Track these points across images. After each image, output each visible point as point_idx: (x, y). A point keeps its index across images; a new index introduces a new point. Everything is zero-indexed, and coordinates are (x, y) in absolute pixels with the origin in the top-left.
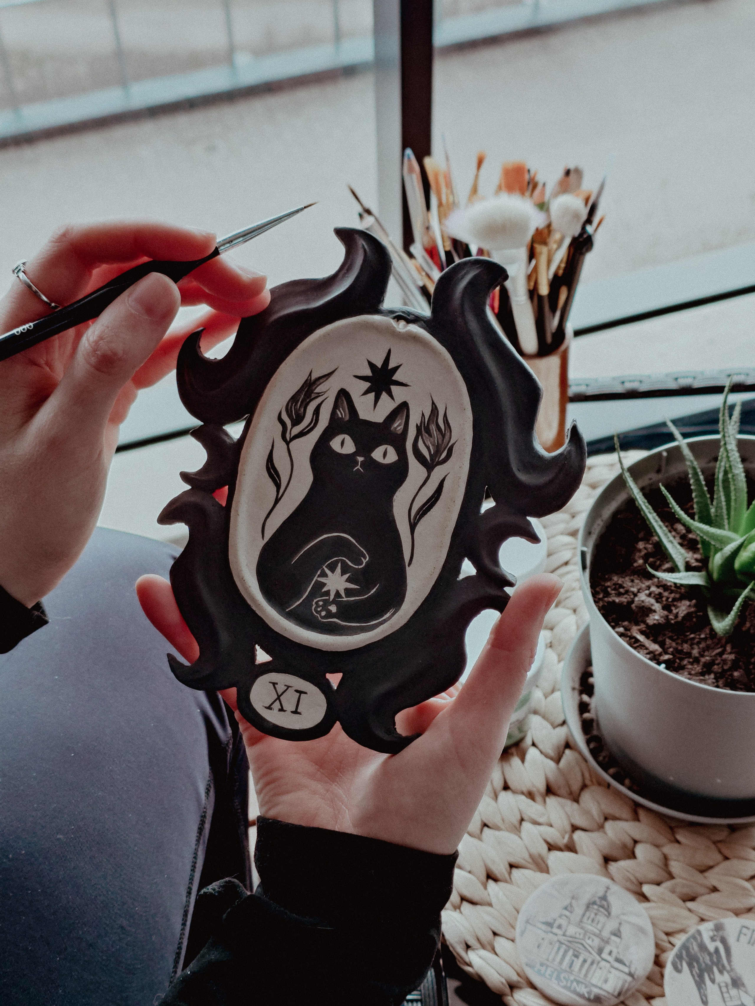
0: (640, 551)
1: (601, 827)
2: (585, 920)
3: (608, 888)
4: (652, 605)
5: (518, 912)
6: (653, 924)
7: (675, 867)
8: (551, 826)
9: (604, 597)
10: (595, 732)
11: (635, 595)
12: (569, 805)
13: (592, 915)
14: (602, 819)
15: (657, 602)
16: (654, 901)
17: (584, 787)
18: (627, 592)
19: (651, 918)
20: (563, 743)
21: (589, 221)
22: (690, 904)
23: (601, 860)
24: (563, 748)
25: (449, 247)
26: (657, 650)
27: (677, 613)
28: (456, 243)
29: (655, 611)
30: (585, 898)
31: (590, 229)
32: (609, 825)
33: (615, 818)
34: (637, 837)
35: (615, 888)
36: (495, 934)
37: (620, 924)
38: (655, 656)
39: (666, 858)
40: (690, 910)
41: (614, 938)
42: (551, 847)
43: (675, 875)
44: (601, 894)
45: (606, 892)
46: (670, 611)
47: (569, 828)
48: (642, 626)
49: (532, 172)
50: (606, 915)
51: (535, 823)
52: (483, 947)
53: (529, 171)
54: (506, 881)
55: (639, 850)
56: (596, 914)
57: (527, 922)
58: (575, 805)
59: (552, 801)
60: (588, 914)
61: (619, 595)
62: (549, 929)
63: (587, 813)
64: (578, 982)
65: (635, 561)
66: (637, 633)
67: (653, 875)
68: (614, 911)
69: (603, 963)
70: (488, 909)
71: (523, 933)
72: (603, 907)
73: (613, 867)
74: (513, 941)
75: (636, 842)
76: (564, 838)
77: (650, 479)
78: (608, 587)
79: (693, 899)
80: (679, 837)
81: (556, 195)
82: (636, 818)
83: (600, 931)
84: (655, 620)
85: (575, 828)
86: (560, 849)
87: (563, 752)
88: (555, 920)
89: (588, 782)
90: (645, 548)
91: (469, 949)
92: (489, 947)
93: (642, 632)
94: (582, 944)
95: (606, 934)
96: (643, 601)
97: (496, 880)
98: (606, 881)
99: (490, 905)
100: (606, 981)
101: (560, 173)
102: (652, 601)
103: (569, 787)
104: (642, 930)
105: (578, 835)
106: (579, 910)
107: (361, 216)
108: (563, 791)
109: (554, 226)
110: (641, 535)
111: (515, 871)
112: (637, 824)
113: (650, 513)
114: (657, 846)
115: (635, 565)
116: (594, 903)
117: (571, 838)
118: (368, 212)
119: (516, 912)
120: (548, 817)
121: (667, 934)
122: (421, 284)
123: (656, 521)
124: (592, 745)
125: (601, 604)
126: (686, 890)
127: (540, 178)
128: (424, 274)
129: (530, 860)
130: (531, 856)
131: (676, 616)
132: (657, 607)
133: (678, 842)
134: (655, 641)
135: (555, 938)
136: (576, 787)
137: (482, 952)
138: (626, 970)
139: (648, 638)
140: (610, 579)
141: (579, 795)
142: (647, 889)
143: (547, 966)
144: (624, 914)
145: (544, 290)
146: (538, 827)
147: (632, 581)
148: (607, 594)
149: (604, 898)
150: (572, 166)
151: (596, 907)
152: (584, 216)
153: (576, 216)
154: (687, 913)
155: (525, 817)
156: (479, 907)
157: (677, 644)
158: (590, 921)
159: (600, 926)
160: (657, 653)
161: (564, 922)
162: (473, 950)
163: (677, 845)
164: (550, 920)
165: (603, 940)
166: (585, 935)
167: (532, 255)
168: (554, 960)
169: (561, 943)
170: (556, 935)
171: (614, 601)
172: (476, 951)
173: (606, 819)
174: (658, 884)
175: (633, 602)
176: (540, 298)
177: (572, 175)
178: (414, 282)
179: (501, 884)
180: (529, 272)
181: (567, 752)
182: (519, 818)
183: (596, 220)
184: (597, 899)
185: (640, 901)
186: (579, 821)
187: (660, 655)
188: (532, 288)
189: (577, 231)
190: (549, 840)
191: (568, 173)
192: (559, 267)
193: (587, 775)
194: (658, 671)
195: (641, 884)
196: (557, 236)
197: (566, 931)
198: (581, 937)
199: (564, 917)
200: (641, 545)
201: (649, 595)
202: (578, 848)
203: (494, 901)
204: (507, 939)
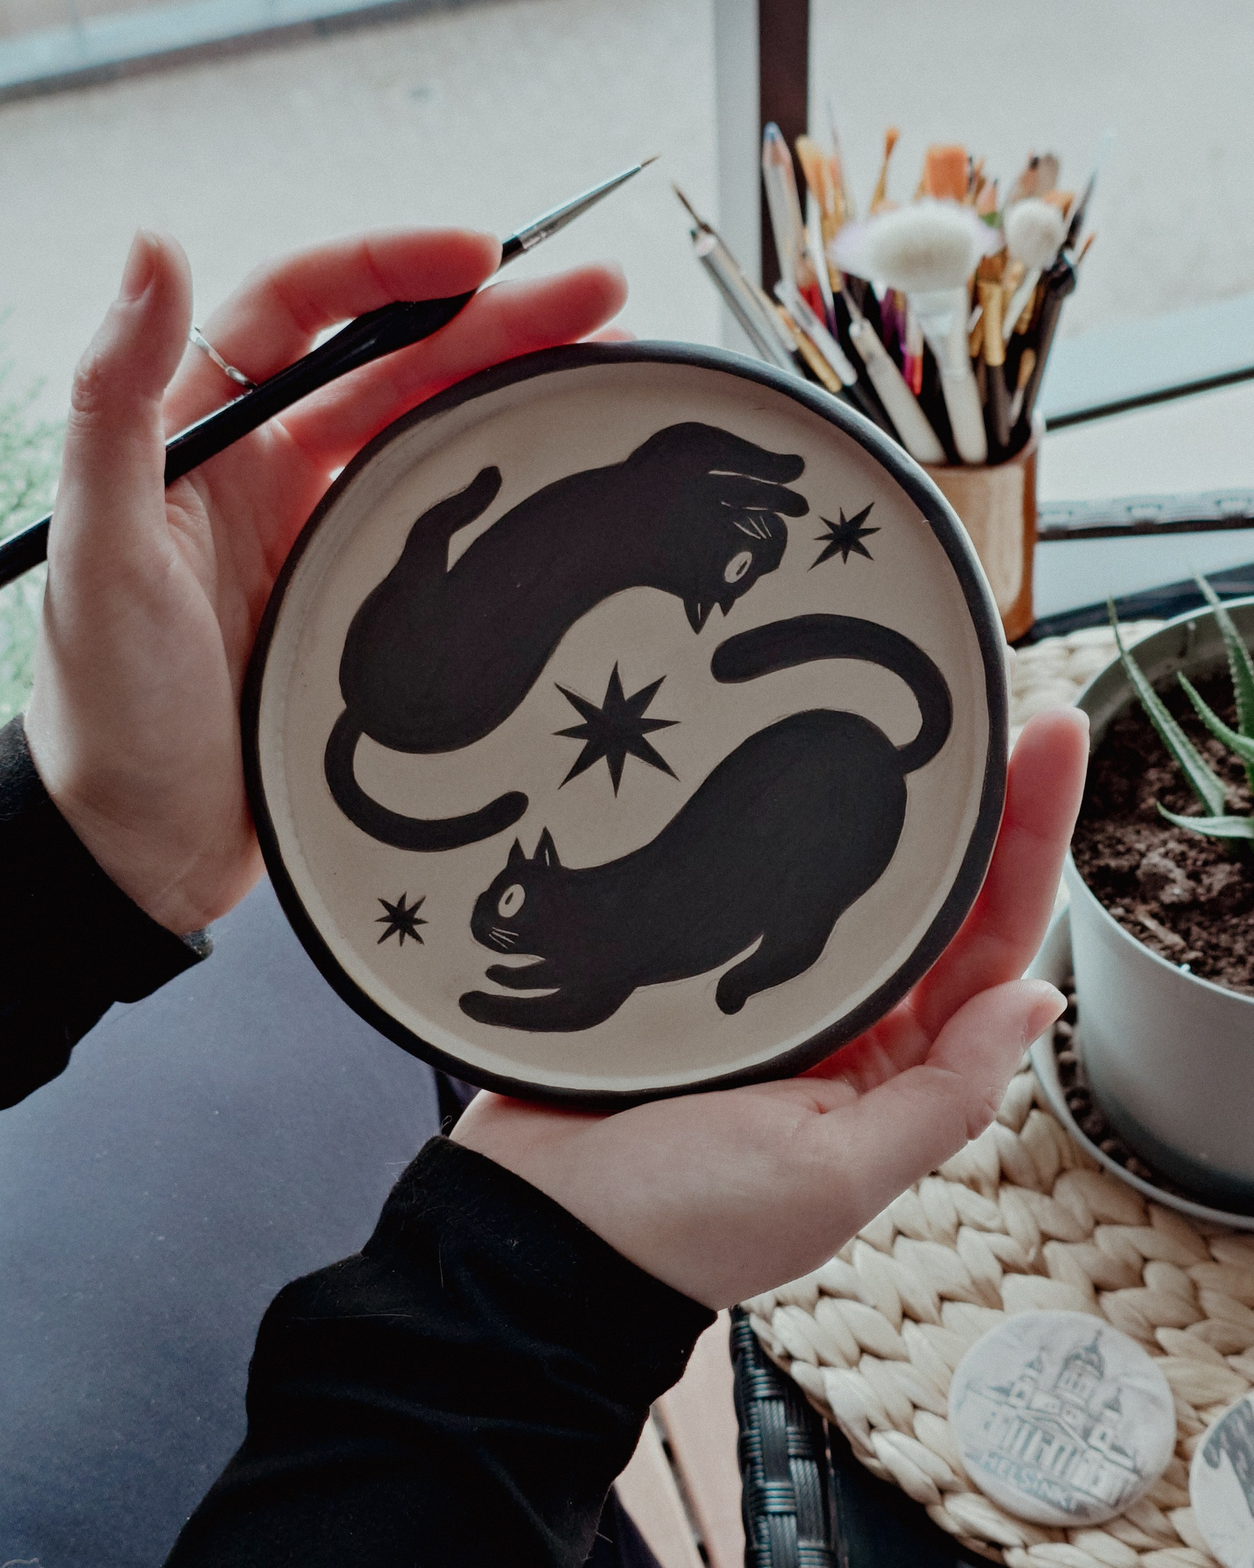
0: (1151, 783)
1: (1089, 1236)
2: (1062, 1384)
3: (1099, 1333)
4: (1170, 871)
5: (952, 1371)
6: (1174, 1392)
7: (1210, 1300)
8: (1006, 1233)
9: (1092, 858)
10: (1080, 1083)
11: (1143, 855)
12: (1038, 1201)
13: (1074, 1377)
14: (1091, 1223)
15: (1179, 866)
16: (1173, 1355)
17: (1061, 1171)
18: (1129, 850)
19: (1170, 1381)
20: (1027, 1100)
21: (1069, 243)
22: (1233, 1361)
23: (1090, 1290)
24: (1026, 1108)
25: (839, 286)
26: (1175, 945)
27: (1211, 885)
28: (850, 280)
29: (1174, 881)
30: (1063, 1349)
31: (1070, 257)
32: (1101, 1233)
33: (1113, 1222)
34: (1147, 1253)
35: (1110, 1333)
36: (915, 1407)
37: (1119, 1390)
38: (1174, 953)
39: (1195, 1287)
40: (1234, 1370)
41: (1109, 1414)
42: (1008, 1268)
43: (1209, 1314)
44: (1088, 1342)
45: (1096, 1339)
46: (1199, 881)
47: (1036, 1238)
48: (1154, 906)
49: (976, 163)
50: (1097, 1378)
51: (981, 1229)
52: (896, 1427)
53: (970, 160)
54: (933, 1323)
55: (1152, 1273)
56: (1080, 1375)
57: (968, 1386)
58: (1047, 1200)
59: (1009, 1195)
60: (1066, 1374)
61: (1118, 855)
62: (1002, 1398)
63: (1066, 1213)
64: (1050, 1483)
65: (1144, 800)
66: (1145, 916)
67: (1173, 1314)
68: (1110, 1370)
69: (1091, 1454)
70: (903, 1366)
71: (959, 1405)
72: (1091, 1363)
73: (1109, 1300)
74: (944, 1417)
75: (1146, 1260)
76: (1027, 1252)
77: (1169, 667)
78: (1098, 842)
79: (1238, 1352)
80: (1217, 1252)
81: (1014, 200)
82: (1147, 1221)
83: (1087, 1402)
84: (1173, 894)
85: (1046, 1238)
86: (1021, 1271)
87: (1027, 1115)
88: (1013, 1384)
89: (1068, 1164)
90: (1160, 780)
91: (873, 1430)
92: (905, 1428)
93: (1154, 915)
94: (1059, 1424)
95: (1096, 1405)
96: (1155, 865)
97: (917, 1321)
98: (1095, 1322)
99: (907, 1360)
100: (1096, 1481)
101: (1022, 164)
102: (1170, 864)
103: (1037, 1169)
104: (1154, 1400)
105: (1051, 1250)
106: (1052, 1369)
107: (694, 235)
108: (1029, 1178)
109: (1012, 251)
110: (1153, 758)
111: (947, 1306)
112: (1147, 1231)
113: (1166, 721)
114: (1182, 1267)
115: (1143, 806)
116: (1077, 1357)
117: (1040, 1253)
118: (706, 228)
119: (948, 1372)
120: (1003, 1221)
121: (1197, 1407)
122: (793, 347)
123: (1177, 735)
124: (1075, 1104)
125: (1087, 870)
126: (1227, 1338)
127: (990, 171)
128: (798, 331)
129: (973, 1289)
130: (974, 1283)
131: (1209, 889)
132: (1178, 874)
133: (1215, 1260)
134: (1174, 929)
135: (1012, 1413)
136: (1048, 1169)
137: (896, 1437)
138: (1128, 1463)
139: (1162, 923)
140: (1103, 830)
141: (1053, 1184)
142: (1163, 1336)
143: (1001, 1458)
144: (1125, 1374)
145: (996, 357)
146: (986, 1235)
147: (1138, 832)
148: (1096, 854)
149: (1093, 1349)
150: (1041, 152)
151: (1079, 1363)
152: (1061, 236)
153: (1048, 236)
154: (1227, 1374)
155: (965, 1220)
156: (888, 1364)
157: (1210, 934)
158: (1070, 1384)
159: (1086, 1394)
160: (1178, 948)
161: (1027, 1387)
162: (880, 1431)
163: (1212, 1265)
164: (1005, 1384)
165: (1090, 1416)
166: (1061, 1409)
167: (976, 299)
168: (1011, 1447)
169: (1023, 1421)
170: (1014, 1407)
171: (1107, 867)
172: (885, 1434)
173: (1097, 1223)
174: (1182, 1327)
175: (1138, 866)
176: (989, 370)
177: (1042, 169)
178: (782, 343)
179: (926, 1328)
180: (972, 327)
181: (1035, 1114)
182: (954, 1220)
183: (1081, 241)
184: (1082, 1352)
185: (1152, 1354)
186: (1052, 1227)
187: (1183, 951)
188: (975, 353)
189: (1049, 261)
190: (1004, 1257)
191: (1035, 163)
192: (1020, 320)
193: (1066, 1153)
194: (1178, 977)
195: (1154, 1327)
196: (1015, 268)
197: (1030, 1401)
198: (1056, 1410)
199: (1028, 1380)
200: (1152, 774)
201: (1166, 855)
202: (1051, 1268)
203: (913, 1353)
204: (936, 1414)
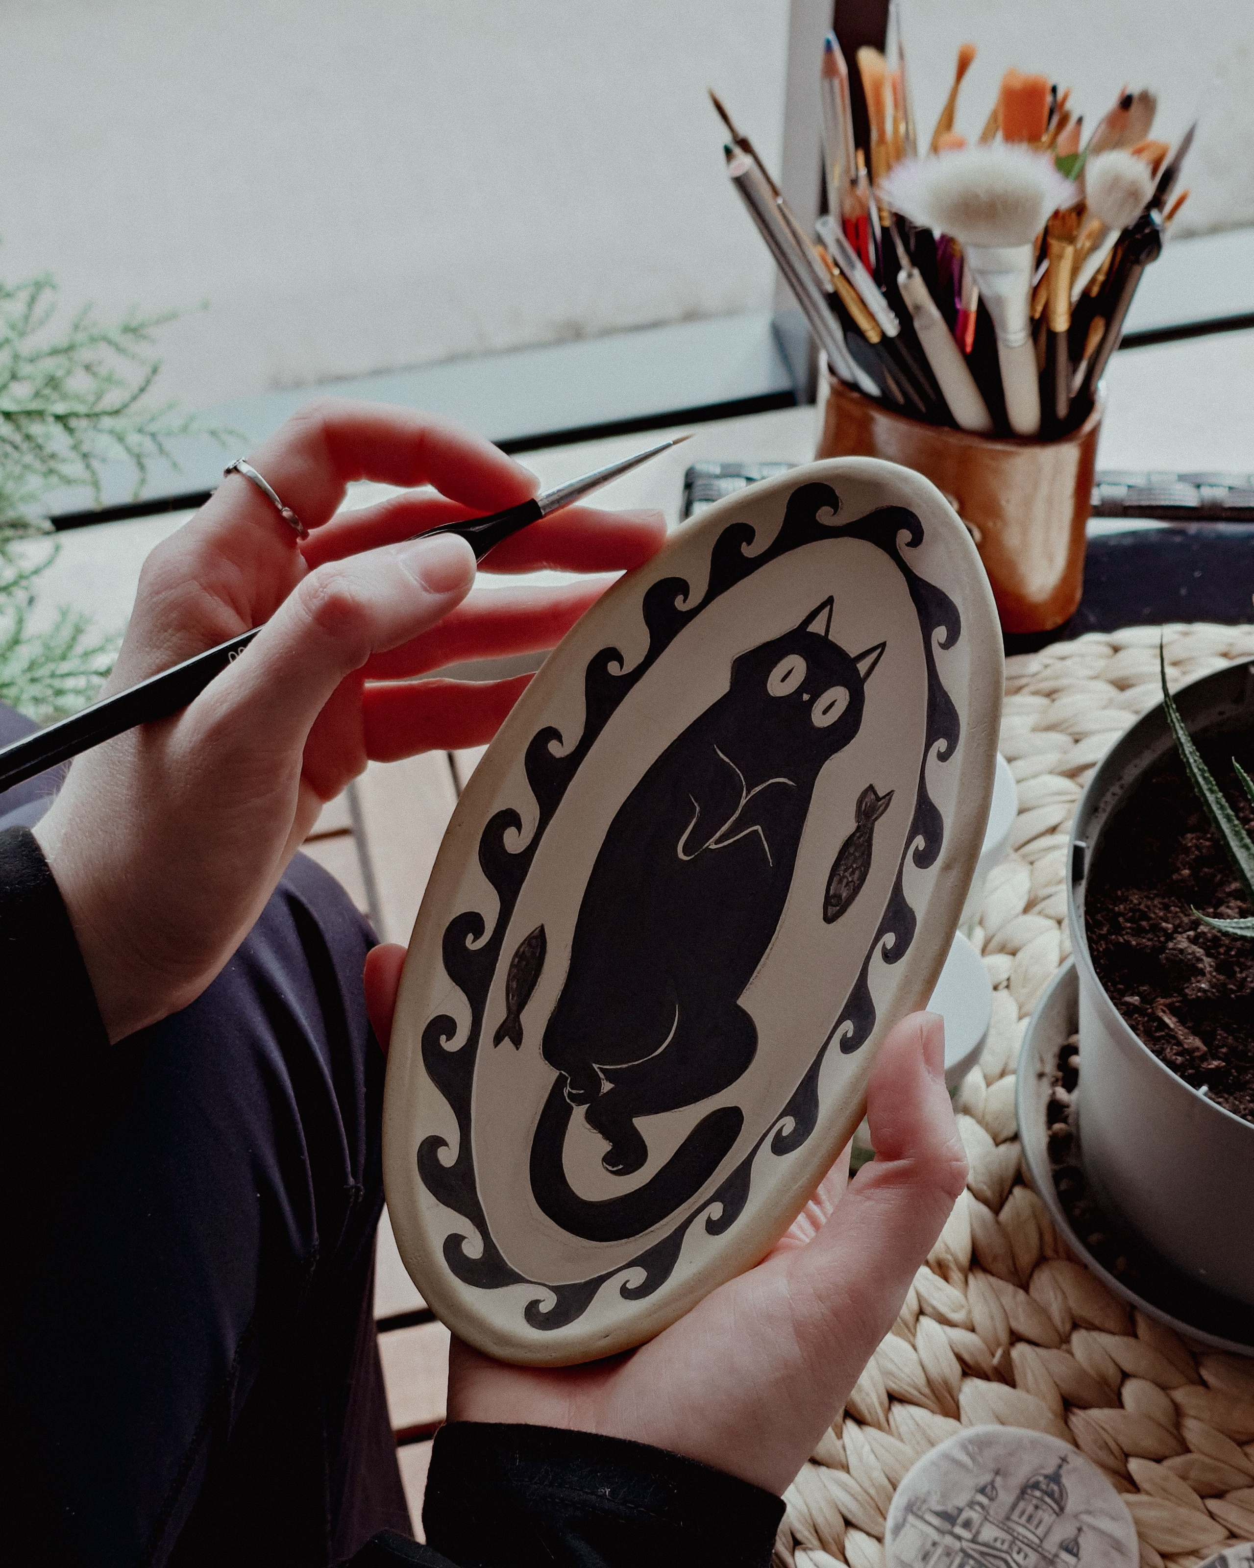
1: (1064, 1340)
2: (1015, 1517)
3: (1064, 1460)
4: (1200, 960)
5: (895, 1489)
6: (1141, 1536)
7: (1193, 1430)
8: (973, 1330)
9: (1110, 933)
10: (1072, 1161)
11: (1170, 937)
12: (1008, 1290)
13: (1030, 1509)
14: (1068, 1327)
15: (1208, 955)
16: (1148, 1493)
17: (1041, 1261)
18: (1156, 928)
19: (1137, 1522)
20: (1011, 1173)
21: (1157, 202)
22: (1212, 1504)
23: (1057, 1405)
24: (1009, 1182)
26: (1198, 1049)
27: (1245, 979)
29: (1202, 973)
30: (1021, 1474)
31: (1156, 217)
32: (1079, 1339)
33: (1091, 1327)
34: (1128, 1367)
35: (1077, 1461)
36: (848, 1524)
37: (1080, 1530)
38: (1193, 1059)
39: (1178, 1412)
40: (1212, 1515)
41: (1064, 1556)
42: (969, 1370)
43: (1191, 1447)
44: (1049, 1470)
45: (1060, 1467)
46: (1231, 975)
47: (1004, 1337)
48: (1175, 999)
49: (1060, 94)
50: (1055, 1512)
51: (944, 1321)
52: (824, 1546)
53: (1054, 90)
54: (879, 1427)
55: (1131, 1391)
56: (1037, 1507)
57: (910, 1508)
58: (1021, 1293)
59: (978, 1282)
60: (1022, 1504)
62: (947, 1526)
63: (1041, 1311)
66: (1164, 1012)
67: (1149, 1443)
68: (1071, 1505)
70: (842, 1475)
71: (898, 1529)
72: (1051, 1495)
73: (1079, 1419)
74: (880, 1540)
75: (1125, 1376)
76: (993, 1355)
79: (1219, 1495)
80: (1205, 1374)
81: (1101, 146)
82: (1130, 1331)
83: (1041, 1541)
84: (1200, 989)
85: (1015, 1338)
86: (984, 1376)
87: (1010, 1192)
88: (960, 1510)
89: (1049, 1252)
90: (1197, 847)
91: (797, 1547)
92: (834, 1548)
93: (1173, 1010)
95: (1051, 1545)
96: (1181, 951)
97: (860, 1422)
98: (1062, 1446)
99: (846, 1468)
102: (1199, 952)
103: (1013, 1257)
104: (1118, 1546)
105: (1020, 1351)
106: (1006, 1497)
107: (728, 152)
108: (1001, 1267)
109: (1092, 203)
111: (898, 1410)
112: (1131, 1341)
114: (1164, 1388)
115: (1175, 877)
116: (1036, 1486)
117: (1007, 1355)
118: (745, 145)
119: (890, 1487)
120: (970, 1312)
121: (1164, 1556)
123: (1222, 808)
124: (1063, 1186)
125: (1103, 946)
126: (1209, 1477)
128: (836, 272)
129: (927, 1391)
130: (929, 1382)
131: (1242, 984)
132: (1207, 964)
133: (1204, 1384)
134: (1195, 1032)
135: (957, 1545)
136: (1026, 1258)
137: (821, 1556)
139: (1182, 1021)
140: (1125, 900)
141: (1031, 1276)
142: (1135, 1466)
144: (1089, 1512)
145: (1061, 323)
146: (948, 1329)
147: (1166, 907)
148: (1117, 929)
149: (1055, 1478)
150: (1134, 89)
151: (1038, 1493)
152: (1149, 189)
153: (1134, 194)
154: (1206, 1519)
155: (928, 1310)
156: (823, 1469)
157: (1236, 1039)
158: (1023, 1520)
159: (1040, 1531)
160: (1197, 1054)
161: (974, 1515)
162: (805, 1550)
163: (1201, 1389)
164: (949, 1508)
165: (1044, 1557)
166: (1012, 1543)
167: (1043, 252)
169: (967, 1555)
170: (959, 1538)
171: (1128, 942)
172: (810, 1553)
173: (1075, 1326)
174: (1159, 1460)
175: (1163, 948)
176: (1052, 336)
177: (1135, 110)
179: (870, 1431)
180: (1036, 281)
181: (1018, 1191)
182: (915, 1308)
183: (1171, 201)
184: (1041, 1479)
185: (1121, 1490)
186: (1023, 1325)
187: (1203, 1058)
188: (1037, 315)
189: (1130, 217)
190: (966, 1357)
191: (1126, 102)
192: (1093, 280)
193: (1048, 1238)
194: (1195, 1098)
195: (1127, 1456)
196: (1092, 225)
197: (978, 1533)
198: (1005, 1547)
199: (977, 1508)
201: (1193, 941)
202: (1018, 1378)
203: (853, 1461)
204: (868, 1534)
